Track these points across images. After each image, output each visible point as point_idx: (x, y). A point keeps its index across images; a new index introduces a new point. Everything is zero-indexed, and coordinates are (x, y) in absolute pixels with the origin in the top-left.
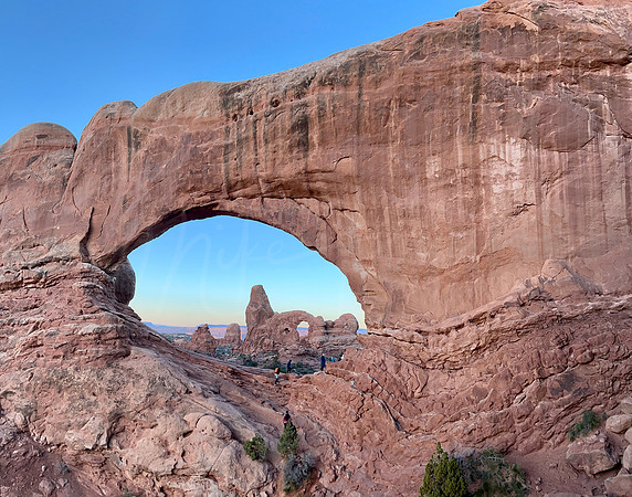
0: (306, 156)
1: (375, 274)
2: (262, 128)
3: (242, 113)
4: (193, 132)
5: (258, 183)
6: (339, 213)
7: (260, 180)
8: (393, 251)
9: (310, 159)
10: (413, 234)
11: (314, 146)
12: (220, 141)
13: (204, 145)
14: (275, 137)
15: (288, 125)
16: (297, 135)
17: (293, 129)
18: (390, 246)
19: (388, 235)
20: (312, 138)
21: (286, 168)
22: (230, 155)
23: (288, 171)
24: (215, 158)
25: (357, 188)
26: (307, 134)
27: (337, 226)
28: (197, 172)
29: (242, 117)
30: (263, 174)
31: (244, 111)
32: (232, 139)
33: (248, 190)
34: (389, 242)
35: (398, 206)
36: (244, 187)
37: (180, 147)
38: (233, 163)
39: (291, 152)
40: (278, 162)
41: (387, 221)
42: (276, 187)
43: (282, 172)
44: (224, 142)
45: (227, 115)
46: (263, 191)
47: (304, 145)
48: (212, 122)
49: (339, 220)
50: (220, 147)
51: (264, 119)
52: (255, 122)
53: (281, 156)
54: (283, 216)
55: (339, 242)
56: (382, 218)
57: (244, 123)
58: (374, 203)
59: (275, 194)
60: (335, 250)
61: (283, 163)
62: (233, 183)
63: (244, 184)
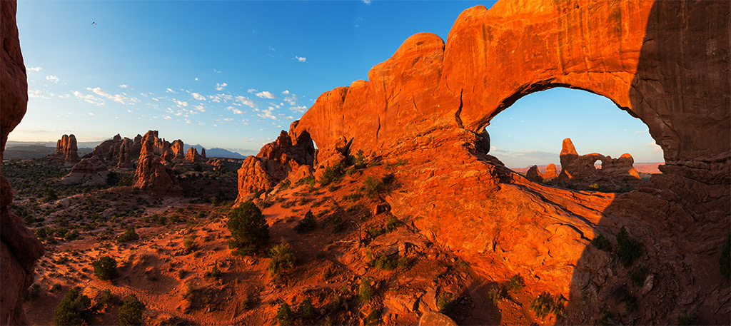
0: (620, 40)
1: (670, 125)
2: (587, 19)
3: (570, 7)
4: (534, 24)
5: (585, 61)
6: (644, 82)
7: (586, 59)
8: (684, 109)
9: (624, 41)
10: (698, 96)
11: (625, 32)
12: (555, 30)
13: (543, 33)
14: (596, 25)
15: (606, 16)
16: (614, 24)
17: (610, 19)
18: (681, 105)
19: (680, 97)
20: (624, 25)
21: (605, 50)
22: (563, 41)
23: (606, 52)
24: (552, 43)
25: (657, 63)
26: (621, 22)
27: (643, 91)
28: (539, 55)
29: (570, 10)
30: (589, 54)
31: (572, 5)
32: (564, 28)
33: (578, 67)
34: (681, 102)
35: (687, 75)
36: (574, 64)
37: (524, 36)
38: (566, 46)
39: (609, 36)
40: (600, 44)
41: (679, 87)
42: (598, 64)
43: (603, 52)
44: (558, 31)
45: (559, 9)
46: (589, 67)
47: (619, 31)
48: (547, 16)
49: (644, 87)
50: (555, 34)
51: (587, 11)
52: (581, 14)
53: (602, 40)
54: (604, 84)
55: (644, 103)
56: (675, 85)
57: (572, 15)
58: (670, 73)
59: (597, 69)
60: (642, 109)
61: (604, 46)
62: (566, 62)
63: (574, 62)
